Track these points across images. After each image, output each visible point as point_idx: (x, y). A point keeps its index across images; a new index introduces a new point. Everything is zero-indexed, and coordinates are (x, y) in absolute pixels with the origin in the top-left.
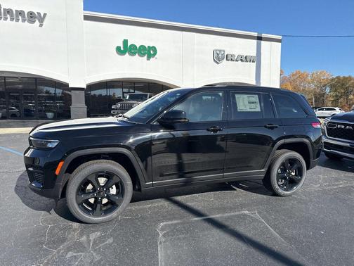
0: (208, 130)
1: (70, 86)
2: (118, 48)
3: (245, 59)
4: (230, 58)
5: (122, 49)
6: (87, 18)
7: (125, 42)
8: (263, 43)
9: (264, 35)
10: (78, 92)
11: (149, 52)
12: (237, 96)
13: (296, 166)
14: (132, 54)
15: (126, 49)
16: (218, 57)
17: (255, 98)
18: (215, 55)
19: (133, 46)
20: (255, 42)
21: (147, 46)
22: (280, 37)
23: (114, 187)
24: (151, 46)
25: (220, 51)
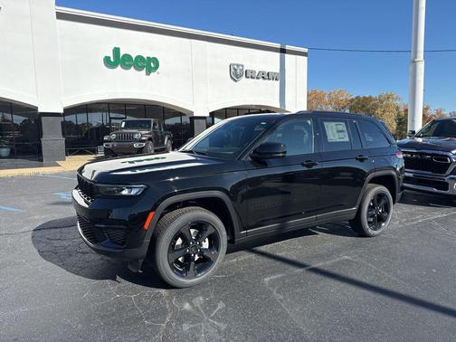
0: (303, 165)
1: (40, 110)
2: (107, 60)
3: (267, 76)
4: (249, 75)
5: (112, 60)
6: (60, 16)
7: (116, 51)
8: (287, 56)
9: (288, 47)
10: (51, 118)
11: (149, 65)
12: (325, 124)
13: (383, 202)
14: (126, 67)
15: (118, 60)
16: (236, 73)
17: (342, 126)
18: (233, 70)
19: (128, 57)
20: (278, 54)
21: (145, 57)
22: (306, 50)
23: (207, 240)
24: (151, 57)
25: (238, 65)
